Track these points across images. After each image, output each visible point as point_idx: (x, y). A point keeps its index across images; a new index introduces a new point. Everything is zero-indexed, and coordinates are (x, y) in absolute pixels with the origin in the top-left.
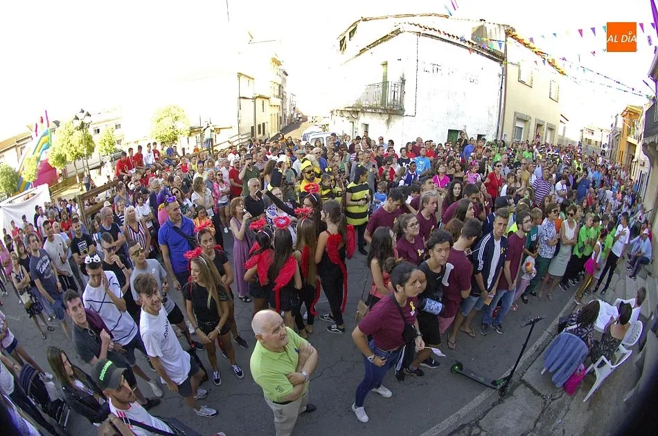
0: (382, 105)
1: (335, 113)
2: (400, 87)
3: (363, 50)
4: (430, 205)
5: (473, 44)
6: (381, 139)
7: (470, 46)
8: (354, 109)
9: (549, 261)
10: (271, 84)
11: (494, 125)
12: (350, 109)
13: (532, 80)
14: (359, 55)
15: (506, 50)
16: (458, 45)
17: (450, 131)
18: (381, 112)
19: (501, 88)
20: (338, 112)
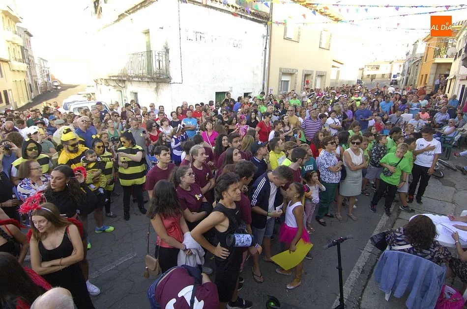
0: (148, 74)
1: (99, 82)
2: (164, 56)
3: (121, 16)
4: (199, 156)
5: (236, 8)
6: (152, 106)
7: (233, 10)
8: (120, 78)
9: (338, 186)
10: (8, 44)
11: (260, 83)
12: (115, 78)
13: (299, 35)
14: (118, 20)
15: (271, 9)
16: (221, 10)
17: (217, 94)
18: (148, 80)
19: (266, 48)
20: (103, 81)
